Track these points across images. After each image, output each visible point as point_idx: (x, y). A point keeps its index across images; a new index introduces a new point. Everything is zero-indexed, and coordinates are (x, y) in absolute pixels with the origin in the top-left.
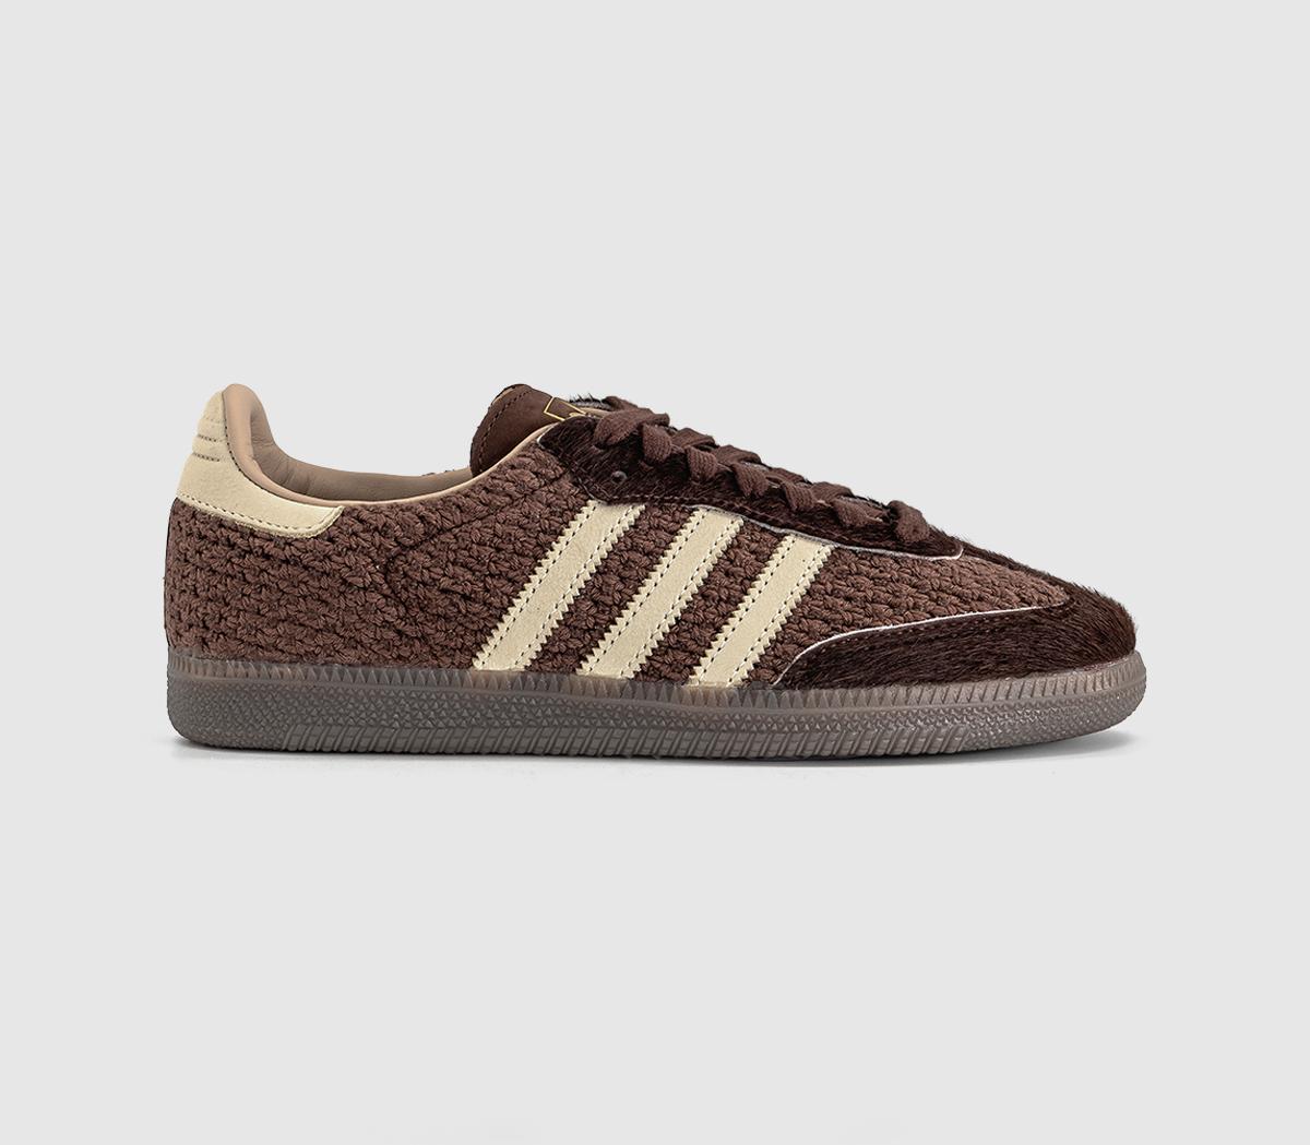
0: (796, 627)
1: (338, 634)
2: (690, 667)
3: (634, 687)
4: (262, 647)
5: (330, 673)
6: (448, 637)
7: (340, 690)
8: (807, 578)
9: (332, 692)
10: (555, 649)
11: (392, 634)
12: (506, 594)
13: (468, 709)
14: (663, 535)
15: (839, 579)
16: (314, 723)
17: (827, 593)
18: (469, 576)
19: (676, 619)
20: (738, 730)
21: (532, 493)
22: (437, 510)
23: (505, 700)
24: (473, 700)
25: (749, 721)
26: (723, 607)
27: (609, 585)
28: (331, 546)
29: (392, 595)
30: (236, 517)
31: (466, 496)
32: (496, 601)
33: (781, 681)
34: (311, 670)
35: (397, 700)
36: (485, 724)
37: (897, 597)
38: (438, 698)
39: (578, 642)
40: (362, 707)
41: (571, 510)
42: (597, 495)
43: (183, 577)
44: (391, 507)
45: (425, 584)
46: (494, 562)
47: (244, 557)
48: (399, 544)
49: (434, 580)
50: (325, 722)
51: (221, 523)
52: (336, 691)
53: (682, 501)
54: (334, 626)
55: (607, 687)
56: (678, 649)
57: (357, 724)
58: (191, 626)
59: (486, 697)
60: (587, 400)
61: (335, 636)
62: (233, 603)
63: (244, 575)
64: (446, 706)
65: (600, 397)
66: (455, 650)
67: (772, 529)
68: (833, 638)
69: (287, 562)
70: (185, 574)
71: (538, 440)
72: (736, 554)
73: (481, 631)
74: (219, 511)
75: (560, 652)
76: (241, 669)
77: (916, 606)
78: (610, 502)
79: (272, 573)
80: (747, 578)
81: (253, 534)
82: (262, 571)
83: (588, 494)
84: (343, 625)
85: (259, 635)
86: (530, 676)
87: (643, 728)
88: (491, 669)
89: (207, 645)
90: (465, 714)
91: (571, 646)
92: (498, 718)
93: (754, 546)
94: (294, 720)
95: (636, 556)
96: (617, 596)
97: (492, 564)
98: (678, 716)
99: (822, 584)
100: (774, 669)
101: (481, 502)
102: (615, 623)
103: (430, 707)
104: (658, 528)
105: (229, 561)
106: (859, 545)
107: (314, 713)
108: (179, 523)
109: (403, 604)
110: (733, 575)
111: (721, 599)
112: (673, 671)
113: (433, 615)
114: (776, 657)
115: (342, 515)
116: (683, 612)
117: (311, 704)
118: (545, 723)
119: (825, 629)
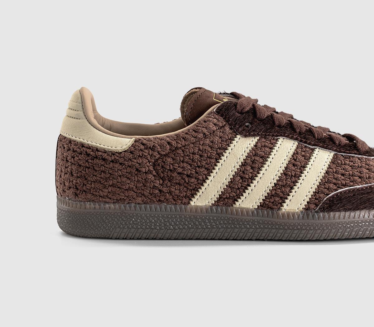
0: (323, 186)
1: (134, 191)
2: (281, 203)
3: (258, 213)
4: (101, 197)
5: (130, 207)
6: (180, 192)
7: (135, 214)
8: (326, 166)
9: (131, 215)
10: (225, 196)
11: (157, 191)
12: (205, 174)
13: (188, 221)
14: (267, 149)
15: (338, 167)
16: (124, 228)
17: (334, 173)
18: (189, 167)
19: (275, 184)
20: (301, 229)
21: (213, 132)
22: (174, 140)
23: (203, 218)
24: (190, 218)
25: (306, 226)
26: (293, 179)
27: (247, 170)
28: (131, 155)
29: (157, 175)
30: (89, 142)
31: (186, 134)
32: (201, 178)
33: (319, 209)
34: (122, 206)
35: (158, 218)
36: (195, 227)
37: (362, 173)
38: (176, 217)
39: (234, 193)
40: (143, 221)
41: (230, 139)
42: (241, 133)
43: (66, 167)
44: (155, 139)
45: (171, 171)
46: (199, 161)
47: (94, 159)
48: (159, 154)
49: (175, 169)
50: (128, 227)
51: (83, 145)
52: (133, 214)
53: (273, 136)
54: (132, 188)
55: (246, 212)
56: (275, 196)
57: (141, 228)
58: (70, 188)
59: (196, 216)
60: (224, 93)
61: (133, 192)
62: (89, 179)
63: (93, 167)
64: (179, 220)
65: (229, 92)
66: (183, 197)
67: (309, 146)
68: (339, 191)
69: (112, 161)
70: (67, 166)
71: (215, 110)
72: (297, 157)
73: (194, 189)
74: (81, 140)
75: (226, 198)
76: (92, 206)
77: (369, 177)
78: (246, 136)
79: (107, 166)
80: (302, 167)
81: (97, 150)
82: (102, 165)
83: (236, 132)
84: (136, 188)
85: (100, 192)
86: (214, 208)
87: (262, 228)
88: (198, 205)
89: (77, 195)
90: (187, 223)
91: (231, 195)
92: (200, 225)
93: (303, 153)
94: (115, 227)
95: (257, 158)
96: (250, 175)
97: (199, 162)
98: (276, 224)
99: (331, 169)
100: (316, 204)
101: (193, 136)
102: (250, 186)
103: (172, 221)
104: (265, 146)
105: (87, 161)
106: (344, 152)
107: (124, 223)
108: (63, 145)
109: (162, 179)
110: (296, 165)
111: (292, 175)
112: (274, 205)
113: (174, 183)
114: (316, 199)
115: (135, 142)
116: (278, 181)
117: (122, 219)
118: (220, 227)
119: (335, 187)
